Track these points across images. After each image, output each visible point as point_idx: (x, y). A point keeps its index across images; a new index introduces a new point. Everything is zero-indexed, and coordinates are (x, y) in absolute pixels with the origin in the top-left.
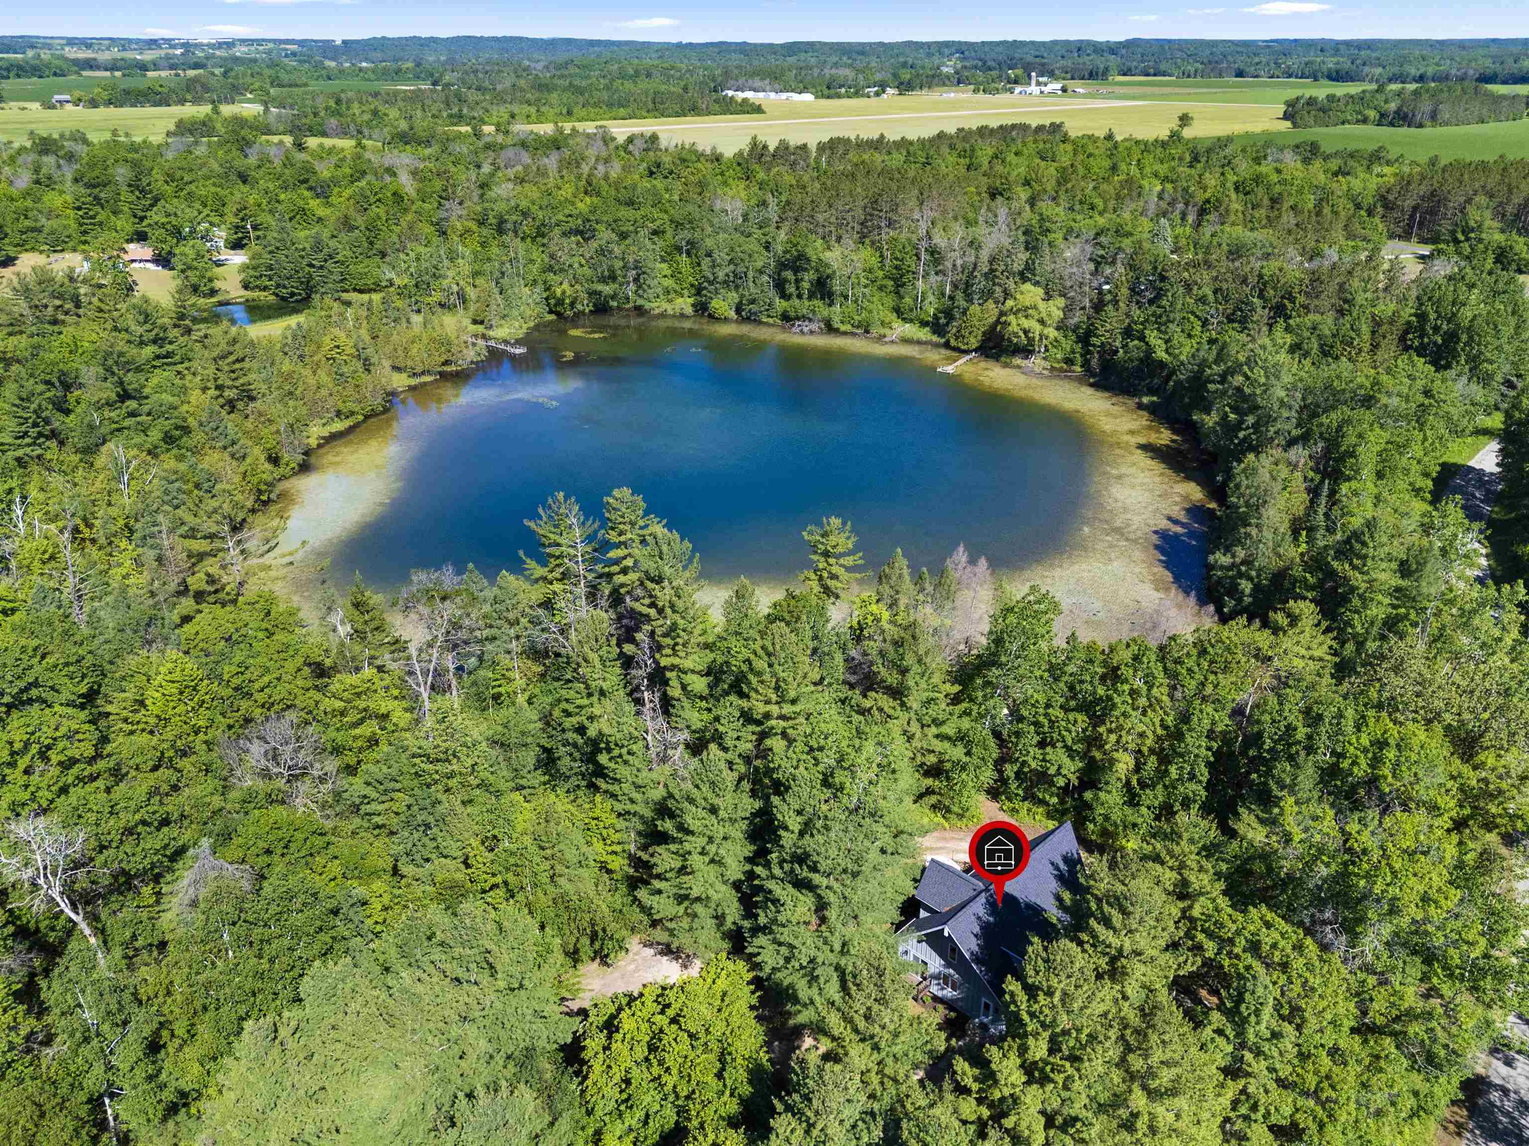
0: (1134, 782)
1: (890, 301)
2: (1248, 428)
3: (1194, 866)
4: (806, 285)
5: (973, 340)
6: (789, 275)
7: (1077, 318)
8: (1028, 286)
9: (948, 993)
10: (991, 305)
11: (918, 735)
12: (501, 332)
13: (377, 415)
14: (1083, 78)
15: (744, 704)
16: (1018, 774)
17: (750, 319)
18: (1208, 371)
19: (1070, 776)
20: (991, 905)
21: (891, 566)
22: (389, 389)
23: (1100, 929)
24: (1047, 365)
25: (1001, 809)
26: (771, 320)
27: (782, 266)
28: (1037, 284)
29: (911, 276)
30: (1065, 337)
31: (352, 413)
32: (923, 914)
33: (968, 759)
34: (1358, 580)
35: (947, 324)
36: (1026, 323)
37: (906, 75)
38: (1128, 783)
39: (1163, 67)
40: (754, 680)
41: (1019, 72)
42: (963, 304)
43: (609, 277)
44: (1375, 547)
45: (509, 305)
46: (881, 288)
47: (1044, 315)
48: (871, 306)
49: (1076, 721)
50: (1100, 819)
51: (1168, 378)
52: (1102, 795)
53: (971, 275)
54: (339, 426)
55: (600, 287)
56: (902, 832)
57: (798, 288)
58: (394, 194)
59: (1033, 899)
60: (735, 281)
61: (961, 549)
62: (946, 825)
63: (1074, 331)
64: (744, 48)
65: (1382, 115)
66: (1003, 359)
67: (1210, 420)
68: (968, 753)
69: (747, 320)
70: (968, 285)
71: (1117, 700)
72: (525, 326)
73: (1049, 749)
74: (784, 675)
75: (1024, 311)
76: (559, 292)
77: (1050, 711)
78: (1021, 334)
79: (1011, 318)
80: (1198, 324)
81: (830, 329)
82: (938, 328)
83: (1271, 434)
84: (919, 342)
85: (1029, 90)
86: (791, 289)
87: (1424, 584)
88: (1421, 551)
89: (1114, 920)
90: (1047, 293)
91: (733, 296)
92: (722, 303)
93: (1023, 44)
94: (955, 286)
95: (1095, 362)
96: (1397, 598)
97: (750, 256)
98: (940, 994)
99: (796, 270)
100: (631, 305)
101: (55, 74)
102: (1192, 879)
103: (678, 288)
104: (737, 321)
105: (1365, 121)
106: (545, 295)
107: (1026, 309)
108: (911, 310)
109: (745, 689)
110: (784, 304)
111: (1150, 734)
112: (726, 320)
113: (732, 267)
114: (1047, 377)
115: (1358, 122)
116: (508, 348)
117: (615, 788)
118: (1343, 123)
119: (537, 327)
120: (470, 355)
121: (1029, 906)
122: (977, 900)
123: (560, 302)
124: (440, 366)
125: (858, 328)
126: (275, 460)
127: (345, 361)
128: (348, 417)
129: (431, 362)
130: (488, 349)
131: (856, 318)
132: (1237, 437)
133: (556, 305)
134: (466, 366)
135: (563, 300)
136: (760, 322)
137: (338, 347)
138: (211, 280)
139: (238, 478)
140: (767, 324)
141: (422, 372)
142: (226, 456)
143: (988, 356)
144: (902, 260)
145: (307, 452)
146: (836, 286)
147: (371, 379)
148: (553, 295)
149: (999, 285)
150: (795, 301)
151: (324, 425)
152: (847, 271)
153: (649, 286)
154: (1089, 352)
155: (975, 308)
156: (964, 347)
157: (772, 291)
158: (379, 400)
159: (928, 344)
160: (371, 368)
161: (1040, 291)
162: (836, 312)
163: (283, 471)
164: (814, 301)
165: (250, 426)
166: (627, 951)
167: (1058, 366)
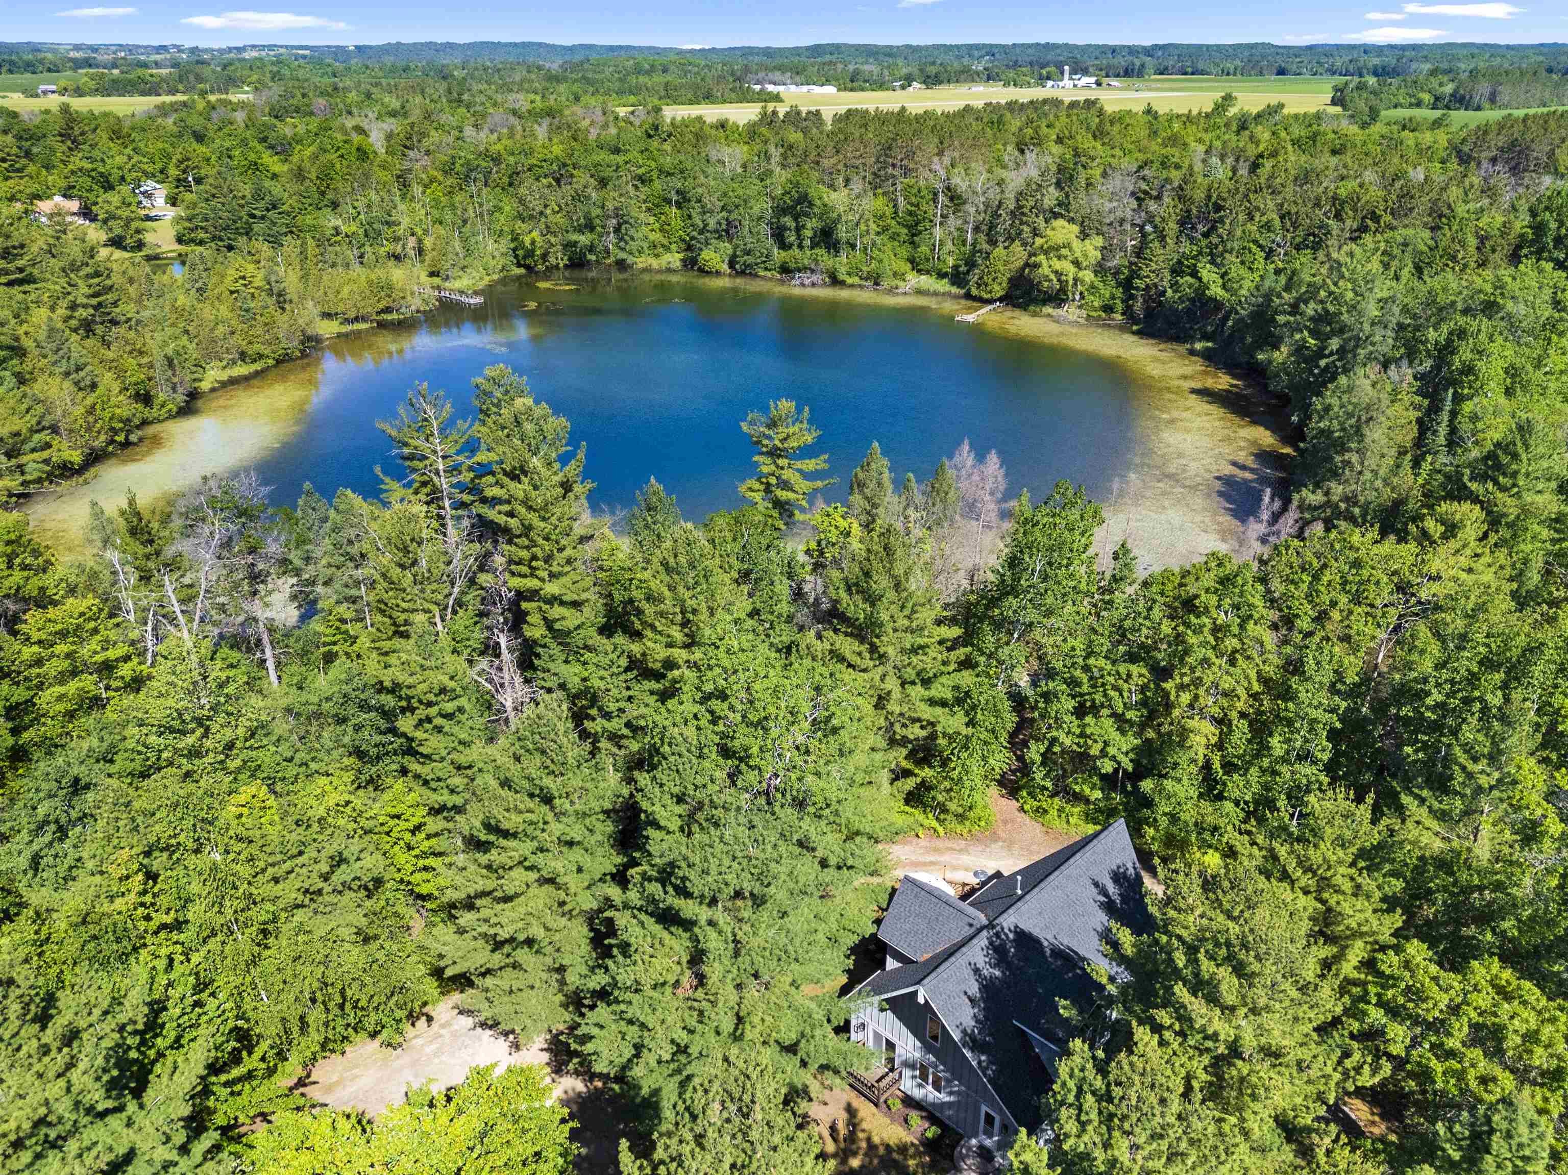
0: (1217, 765)
1: (904, 252)
2: (1331, 354)
3: (1347, 886)
4: (808, 233)
5: (997, 288)
6: (788, 221)
7: (1117, 260)
8: (1059, 223)
9: (929, 1093)
10: (1017, 247)
11: (896, 694)
12: (459, 283)
13: (291, 359)
14: (1118, 76)
15: (636, 648)
16: (1046, 757)
17: (746, 272)
18: (1277, 302)
19: (1121, 757)
20: (998, 950)
21: (866, 467)
22: (309, 332)
23: (1197, 1006)
24: (1084, 313)
25: (1022, 809)
26: (769, 274)
27: (781, 210)
28: (1071, 220)
29: (928, 225)
30: (1103, 282)
31: (261, 356)
32: (891, 964)
33: (970, 730)
35: (968, 272)
36: (1058, 265)
37: (932, 70)
38: (1207, 766)
39: (1201, 66)
40: (649, 610)
41: (1052, 69)
42: (986, 246)
43: (586, 226)
44: (1529, 461)
45: (468, 252)
46: (892, 238)
47: (1078, 254)
48: (882, 256)
49: (1129, 676)
50: (1164, 822)
51: (1226, 318)
52: (1168, 784)
53: (995, 214)
54: (242, 370)
55: (575, 237)
56: (858, 833)
57: (799, 237)
58: (358, 149)
59: (1066, 941)
60: (728, 231)
61: (966, 447)
62: (940, 830)
63: (1114, 275)
64: (768, 52)
65: (1437, 99)
66: (1032, 308)
67: (1281, 355)
68: (971, 723)
69: (742, 273)
70: (992, 226)
72: (487, 278)
73: (1089, 719)
74: (693, 602)
75: (1053, 250)
76: (527, 241)
77: (1092, 661)
78: (1052, 276)
79: (1041, 259)
80: (1260, 255)
81: (835, 281)
82: (957, 278)
83: (1362, 358)
84: (936, 294)
85: (1061, 84)
86: (791, 238)
89: (1224, 987)
90: (1082, 232)
91: (726, 247)
92: (713, 255)
93: (1055, 46)
94: (977, 229)
95: (1138, 306)
97: (745, 201)
98: (918, 1093)
99: (796, 217)
100: (612, 260)
101: (49, 70)
102: (1346, 907)
103: (666, 243)
104: (730, 275)
105: (1419, 104)
106: (512, 246)
107: (1057, 248)
108: (928, 260)
109: (638, 626)
110: (783, 254)
111: (1241, 691)
112: (718, 273)
113: (724, 214)
115: (1411, 105)
116: (464, 299)
117: (424, 770)
118: (1395, 107)
119: (503, 281)
120: (416, 303)
121: (1058, 953)
122: (975, 941)
123: (530, 253)
124: (378, 313)
125: (866, 279)
126: (146, 399)
127: (253, 295)
128: (255, 361)
129: (370, 307)
130: (440, 299)
131: (865, 269)
132: (1318, 366)
133: (525, 257)
134: (409, 315)
135: (533, 251)
136: (756, 276)
137: (244, 278)
138: (138, 231)
139: (79, 411)
140: (763, 278)
141: (357, 319)
142: (67, 384)
143: (1016, 306)
144: (917, 206)
145: (193, 395)
146: (842, 233)
147: (285, 317)
148: (522, 245)
149: (1027, 223)
150: (796, 251)
151: (224, 368)
152: (853, 217)
153: (632, 238)
154: (1132, 297)
155: (999, 251)
156: (986, 296)
157: (770, 241)
158: (296, 343)
159: (949, 294)
160: (287, 306)
161: (1075, 229)
162: (842, 263)
163: (155, 413)
164: (817, 251)
165: (110, 355)
166: (430, 1019)
167: (1094, 314)
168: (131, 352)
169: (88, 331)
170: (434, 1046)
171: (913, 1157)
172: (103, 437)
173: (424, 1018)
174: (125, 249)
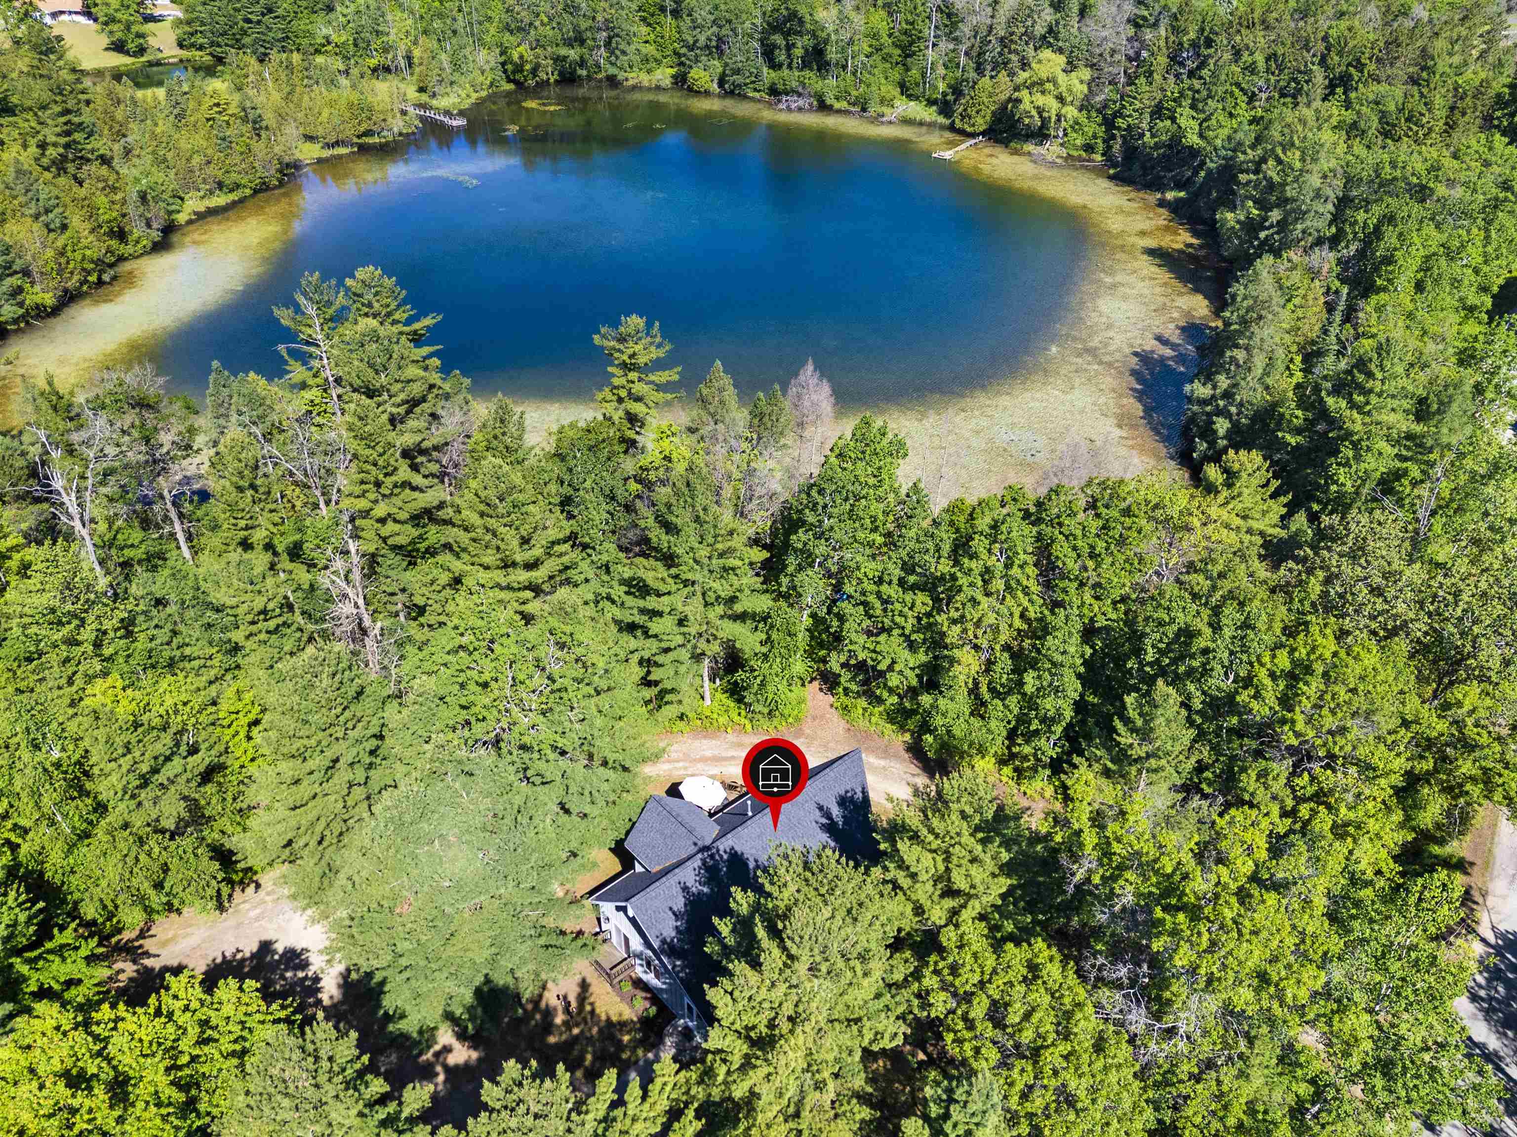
1: (896, 75)
2: (1272, 226)
4: (798, 52)
5: (979, 120)
6: (778, 39)
7: (1106, 93)
8: (1047, 54)
9: (651, 979)
10: (1003, 77)
12: (443, 103)
13: (269, 189)
17: (734, 93)
18: (1242, 157)
20: (710, 870)
21: (709, 384)
22: (287, 159)
24: (1063, 152)
25: (832, 706)
26: (757, 95)
27: (771, 27)
28: (1061, 51)
29: (921, 45)
30: (1088, 117)
31: (237, 186)
32: (638, 867)
34: (1356, 423)
35: (955, 100)
36: (1040, 100)
38: (975, 687)
42: (974, 75)
43: (576, 40)
44: (1383, 382)
45: (456, 66)
46: (886, 58)
47: (1063, 89)
48: (872, 79)
51: (1198, 168)
52: (942, 702)
53: (985, 42)
54: (220, 200)
55: (563, 51)
57: (789, 56)
60: (718, 48)
63: (1099, 111)
66: (1012, 144)
67: (1230, 218)
69: (731, 94)
70: (981, 53)
71: (963, 581)
72: (475, 96)
73: (881, 638)
75: (1037, 85)
76: (516, 57)
78: (1034, 113)
79: (1024, 94)
80: (1242, 99)
81: (823, 107)
82: (945, 108)
83: (1298, 233)
84: (921, 123)
86: (781, 57)
87: (1445, 430)
88: (1446, 387)
90: (1069, 63)
91: (717, 66)
92: (702, 73)
94: (967, 55)
95: (1117, 149)
96: (1408, 448)
97: (737, 16)
99: (786, 34)
100: (602, 74)
103: (658, 56)
104: (719, 96)
106: (500, 59)
107: (1041, 83)
108: (918, 85)
110: (773, 74)
111: (1006, 627)
112: (707, 93)
113: (715, 29)
114: (1060, 167)
116: (446, 120)
120: (397, 125)
122: (689, 863)
123: (519, 68)
124: (359, 137)
125: (854, 104)
126: (121, 235)
127: (228, 123)
128: (231, 191)
129: (349, 132)
130: (422, 119)
131: (854, 93)
132: (1257, 238)
133: (514, 72)
134: (390, 139)
135: (522, 66)
136: (745, 97)
137: (218, 105)
138: (140, 35)
139: (50, 253)
140: (752, 99)
141: (337, 144)
142: (36, 227)
143: (997, 141)
144: (912, 23)
145: (169, 229)
146: (832, 54)
147: (262, 144)
148: (509, 61)
149: (1016, 52)
150: (786, 72)
151: (202, 198)
152: (846, 36)
153: (624, 53)
154: (1113, 137)
155: (985, 82)
156: (969, 129)
157: (760, 60)
158: (273, 172)
159: (931, 125)
160: (263, 133)
161: (1062, 60)
162: (829, 86)
163: (129, 249)
164: (807, 73)
165: (82, 192)
166: (258, 886)
167: (1075, 153)
168: (104, 189)
169: (59, 169)
170: (258, 911)
171: (629, 1032)
172: (76, 278)
173: (253, 885)
174: (127, 53)
